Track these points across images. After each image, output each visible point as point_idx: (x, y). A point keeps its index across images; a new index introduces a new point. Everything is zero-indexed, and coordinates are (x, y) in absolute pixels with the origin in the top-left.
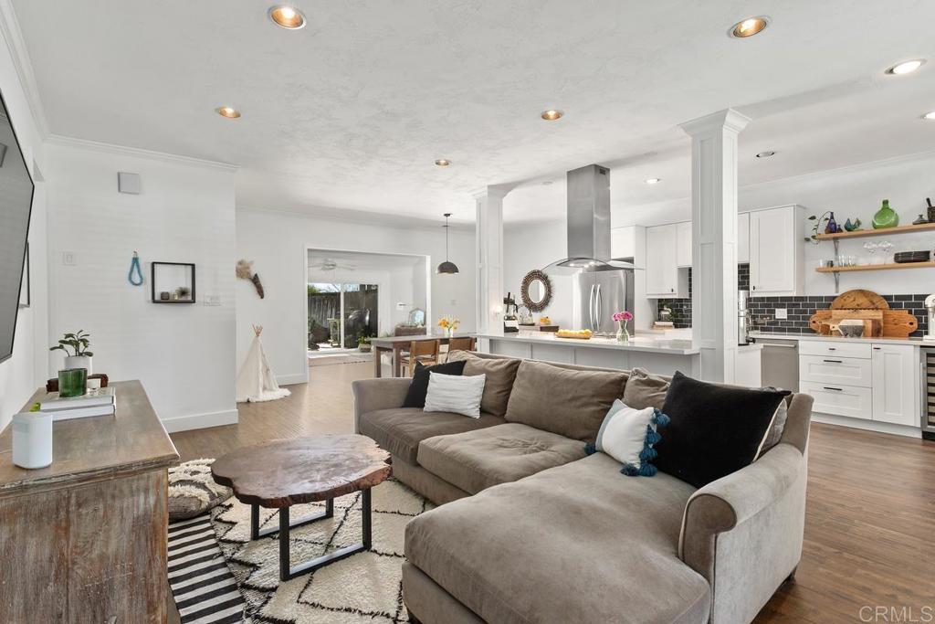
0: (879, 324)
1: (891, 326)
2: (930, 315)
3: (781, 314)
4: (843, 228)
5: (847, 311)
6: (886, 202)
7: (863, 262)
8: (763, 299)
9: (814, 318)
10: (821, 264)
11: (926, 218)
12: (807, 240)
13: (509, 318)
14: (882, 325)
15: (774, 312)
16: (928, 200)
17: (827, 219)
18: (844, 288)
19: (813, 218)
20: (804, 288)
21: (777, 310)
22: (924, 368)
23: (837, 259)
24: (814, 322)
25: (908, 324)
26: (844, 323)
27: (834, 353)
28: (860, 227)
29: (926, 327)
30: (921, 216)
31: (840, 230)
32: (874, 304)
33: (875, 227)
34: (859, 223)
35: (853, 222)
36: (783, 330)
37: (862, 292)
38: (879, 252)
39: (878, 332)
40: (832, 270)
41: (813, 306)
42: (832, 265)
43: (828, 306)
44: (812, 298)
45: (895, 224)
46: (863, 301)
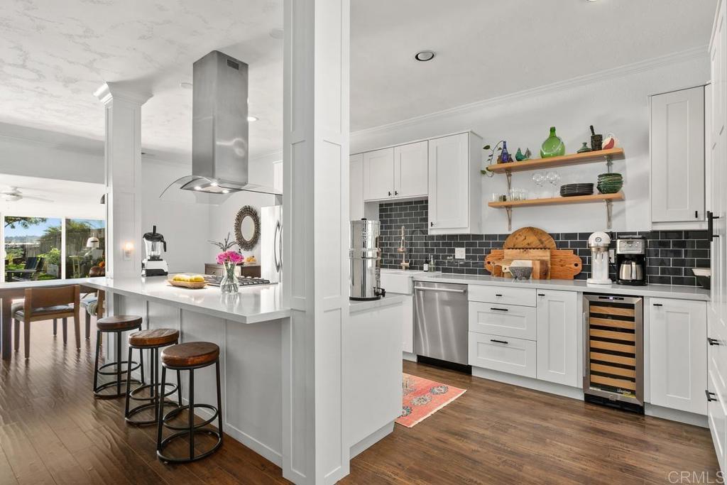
0: (547, 265)
1: (558, 268)
2: (594, 255)
3: (460, 253)
4: (513, 157)
5: (518, 250)
6: (553, 130)
7: (533, 196)
8: (443, 237)
9: (489, 258)
10: (494, 198)
11: (589, 146)
12: (483, 172)
13: (154, 258)
14: (549, 266)
15: (453, 251)
16: (592, 127)
17: (500, 149)
18: (517, 226)
19: (487, 147)
20: (479, 225)
21: (456, 249)
22: (586, 320)
23: (509, 194)
24: (489, 263)
25: (573, 266)
26: (516, 264)
27: (500, 300)
28: (531, 157)
29: (589, 268)
30: (585, 144)
31: (511, 160)
32: (542, 243)
33: (543, 156)
34: (528, 153)
35: (523, 153)
36: (461, 272)
37: (531, 229)
38: (546, 185)
39: (546, 274)
40: (506, 206)
41: (488, 244)
42: (505, 200)
43: (500, 245)
44: (488, 237)
45: (562, 153)
46: (532, 239)
